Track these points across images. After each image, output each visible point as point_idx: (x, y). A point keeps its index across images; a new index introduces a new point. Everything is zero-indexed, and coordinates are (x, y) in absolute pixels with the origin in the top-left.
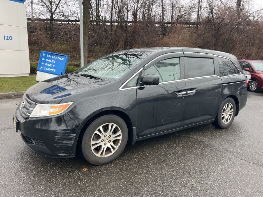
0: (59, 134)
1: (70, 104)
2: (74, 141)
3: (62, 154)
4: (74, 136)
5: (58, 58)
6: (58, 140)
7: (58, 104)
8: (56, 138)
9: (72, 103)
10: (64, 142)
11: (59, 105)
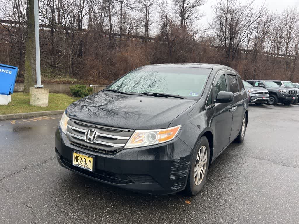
0: (176, 164)
1: (179, 127)
2: (188, 170)
3: (176, 188)
4: (188, 164)
5: (3, 70)
6: (174, 171)
7: (167, 128)
8: (173, 169)
9: (180, 126)
10: (180, 173)
11: (169, 129)
